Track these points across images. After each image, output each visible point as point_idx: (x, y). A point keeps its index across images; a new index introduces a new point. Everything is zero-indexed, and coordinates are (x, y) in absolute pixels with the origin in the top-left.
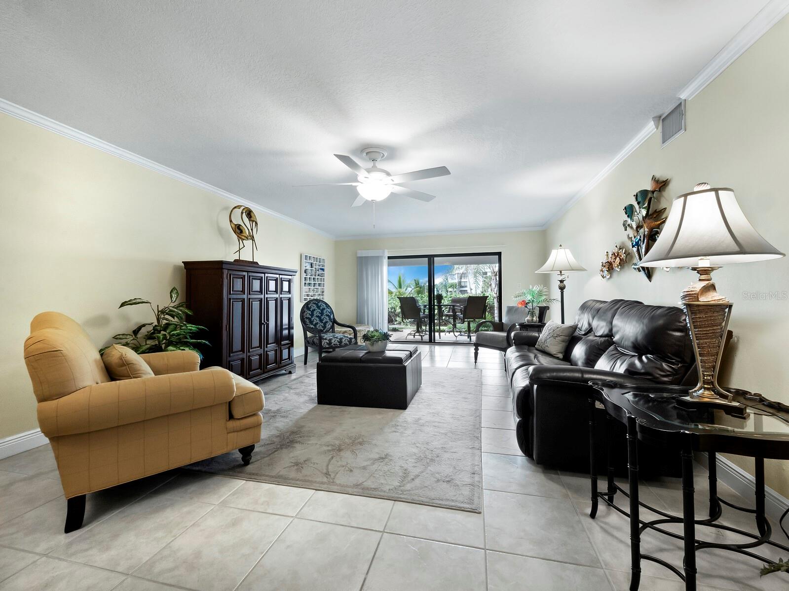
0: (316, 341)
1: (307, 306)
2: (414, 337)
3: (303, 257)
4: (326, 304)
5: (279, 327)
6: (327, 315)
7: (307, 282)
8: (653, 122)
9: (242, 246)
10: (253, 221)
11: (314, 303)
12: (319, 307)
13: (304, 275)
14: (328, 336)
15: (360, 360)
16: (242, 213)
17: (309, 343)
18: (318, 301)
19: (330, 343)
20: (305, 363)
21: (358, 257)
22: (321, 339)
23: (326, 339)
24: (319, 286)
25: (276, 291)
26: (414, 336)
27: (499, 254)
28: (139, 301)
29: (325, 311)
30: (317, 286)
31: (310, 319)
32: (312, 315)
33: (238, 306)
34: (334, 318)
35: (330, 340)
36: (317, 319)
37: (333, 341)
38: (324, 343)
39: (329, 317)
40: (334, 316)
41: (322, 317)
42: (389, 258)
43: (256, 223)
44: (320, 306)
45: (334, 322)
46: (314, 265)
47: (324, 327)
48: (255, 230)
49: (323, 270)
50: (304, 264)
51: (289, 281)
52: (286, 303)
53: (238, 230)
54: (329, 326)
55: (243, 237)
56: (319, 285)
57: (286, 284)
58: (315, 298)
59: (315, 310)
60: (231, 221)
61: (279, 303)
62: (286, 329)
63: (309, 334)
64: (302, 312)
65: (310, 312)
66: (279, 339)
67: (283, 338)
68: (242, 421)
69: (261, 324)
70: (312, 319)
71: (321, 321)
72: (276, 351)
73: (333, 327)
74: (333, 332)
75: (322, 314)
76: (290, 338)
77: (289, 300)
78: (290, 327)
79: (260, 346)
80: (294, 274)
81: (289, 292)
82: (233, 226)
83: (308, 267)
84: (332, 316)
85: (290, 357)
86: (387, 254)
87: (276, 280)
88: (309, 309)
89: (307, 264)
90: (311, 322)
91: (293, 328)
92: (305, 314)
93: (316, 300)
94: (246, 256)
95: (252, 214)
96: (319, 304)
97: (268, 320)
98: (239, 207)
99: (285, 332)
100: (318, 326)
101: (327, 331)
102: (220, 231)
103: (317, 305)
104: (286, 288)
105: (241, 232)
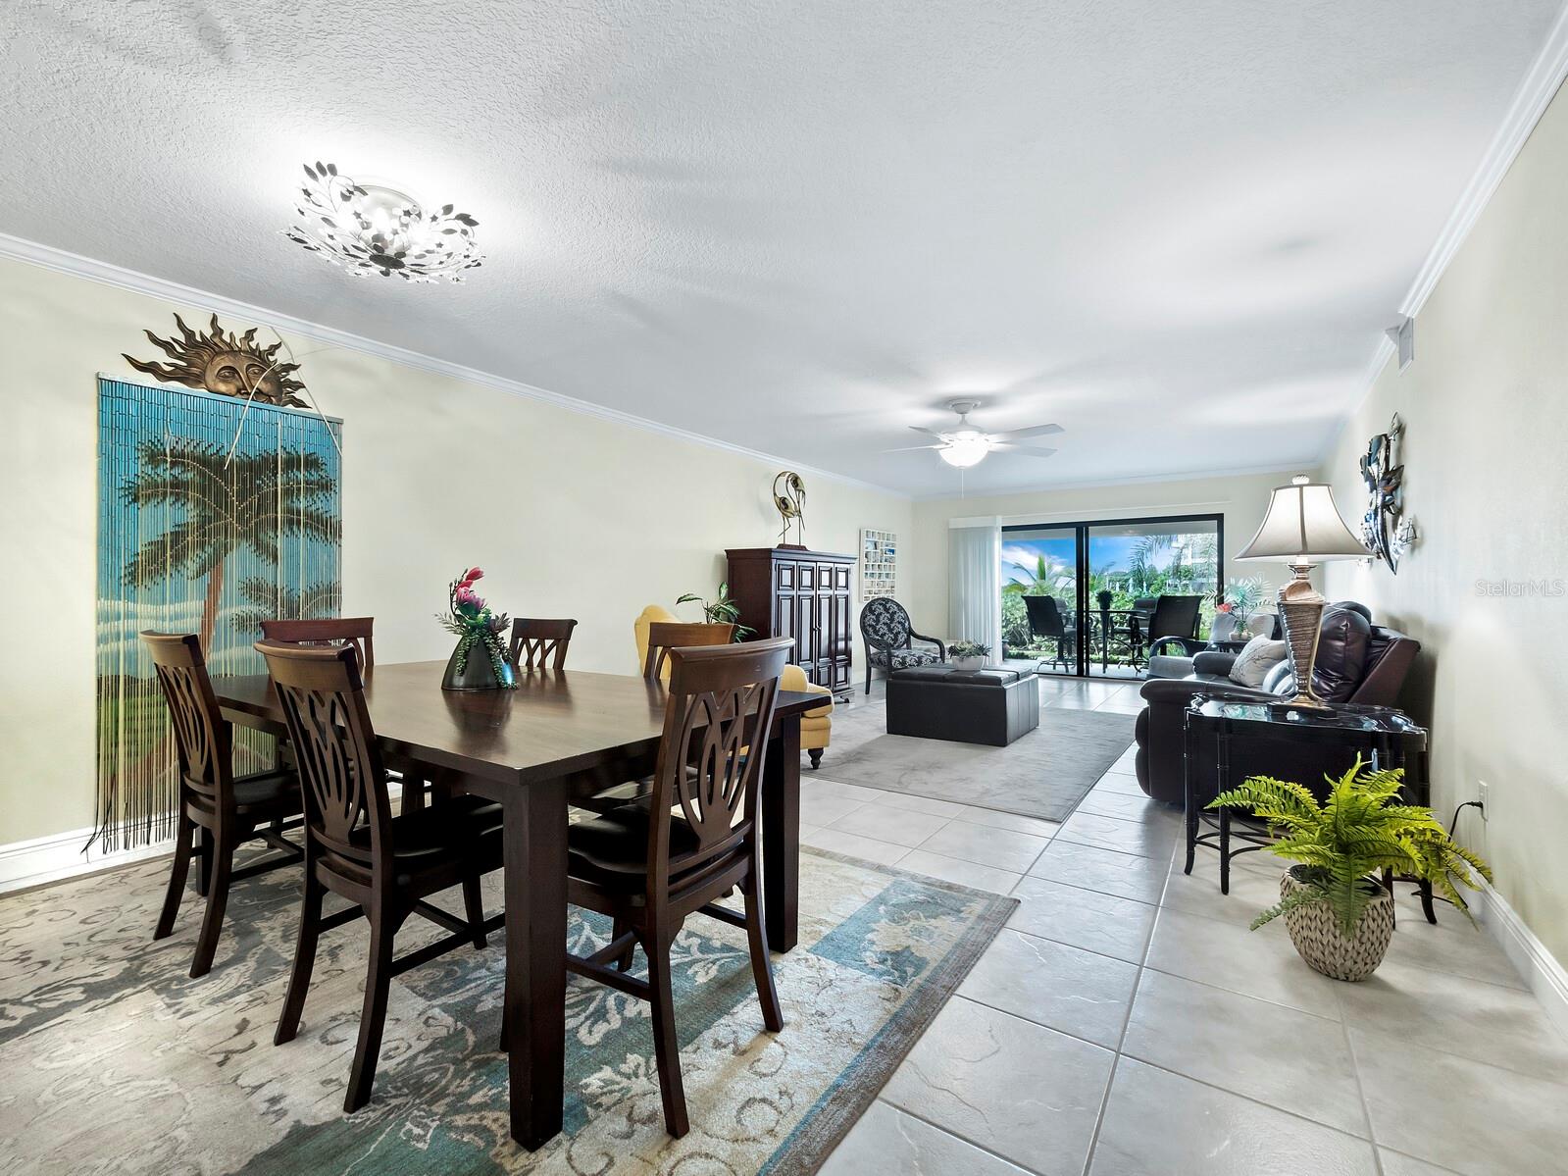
0: (884, 658)
1: (870, 609)
2: (1054, 668)
3: (864, 534)
4: (898, 605)
5: (833, 639)
6: (899, 623)
7: (868, 572)
8: (1387, 336)
9: (787, 526)
10: (800, 491)
11: (880, 604)
12: (887, 610)
13: (864, 561)
14: (902, 653)
15: (943, 679)
16: (787, 481)
17: (872, 662)
18: (887, 600)
19: (903, 663)
20: (867, 692)
21: (949, 529)
22: (890, 656)
23: (897, 657)
24: (887, 577)
25: (830, 586)
26: (1055, 665)
27: (1219, 518)
28: (691, 597)
29: (896, 616)
30: (883, 578)
31: (874, 627)
32: (877, 621)
33: (786, 605)
34: (910, 627)
35: (904, 658)
36: (885, 627)
37: (908, 660)
38: (895, 662)
39: (903, 625)
40: (909, 624)
41: (892, 625)
42: (1005, 529)
43: (804, 493)
44: (889, 609)
45: (911, 633)
46: (879, 545)
47: (895, 640)
48: (801, 502)
49: (893, 551)
50: (864, 545)
51: (847, 572)
52: (842, 602)
53: (783, 504)
54: (902, 638)
55: (789, 514)
56: (887, 575)
57: (842, 576)
58: (881, 596)
59: (881, 614)
60: (775, 494)
61: (833, 602)
62: (842, 640)
63: (873, 650)
64: (863, 617)
65: (874, 617)
66: (832, 654)
67: (837, 652)
68: (813, 721)
69: (812, 630)
70: (878, 627)
71: (891, 630)
72: (829, 668)
73: (908, 641)
74: (909, 647)
75: (892, 620)
76: (847, 652)
77: (847, 598)
78: (847, 638)
79: (811, 659)
80: (853, 561)
81: (847, 587)
82: (778, 501)
83: (871, 549)
84: (907, 624)
85: (846, 680)
86: (1001, 522)
87: (830, 571)
88: (872, 612)
89: (869, 544)
90: (876, 632)
91: (851, 639)
92: (866, 620)
93: (883, 599)
94: (792, 540)
95: (799, 482)
96: (888, 606)
97: (820, 625)
98: (784, 473)
99: (841, 645)
100: (885, 638)
101: (899, 647)
102: (762, 509)
103: (884, 606)
104: (842, 581)
105: (787, 507)
